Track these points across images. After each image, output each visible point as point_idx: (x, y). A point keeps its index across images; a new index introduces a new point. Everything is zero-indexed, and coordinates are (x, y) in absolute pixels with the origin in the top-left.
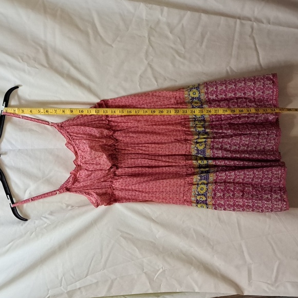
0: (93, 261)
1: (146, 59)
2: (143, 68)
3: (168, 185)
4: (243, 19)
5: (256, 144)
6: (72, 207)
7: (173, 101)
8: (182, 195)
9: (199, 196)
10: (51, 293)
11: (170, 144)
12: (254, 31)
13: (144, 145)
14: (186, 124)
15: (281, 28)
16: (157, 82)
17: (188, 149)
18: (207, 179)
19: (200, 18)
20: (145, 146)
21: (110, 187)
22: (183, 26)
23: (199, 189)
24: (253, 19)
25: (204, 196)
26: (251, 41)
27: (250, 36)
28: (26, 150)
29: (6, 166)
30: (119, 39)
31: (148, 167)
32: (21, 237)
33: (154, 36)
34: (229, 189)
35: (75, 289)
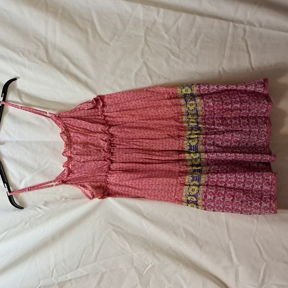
0: (84, 253)
1: (142, 58)
2: (139, 66)
3: (160, 183)
4: (236, 22)
5: (247, 140)
6: (66, 199)
7: (166, 96)
8: (173, 194)
9: (190, 197)
10: (42, 283)
11: (164, 140)
12: (247, 34)
13: (138, 140)
14: (179, 119)
15: (273, 32)
16: (151, 80)
17: (181, 145)
18: (199, 180)
19: (194, 20)
20: (139, 142)
21: (105, 182)
22: (178, 28)
23: (190, 190)
24: (245, 22)
25: (195, 197)
26: (244, 44)
27: (242, 39)
28: (24, 142)
29: (3, 156)
30: (116, 38)
31: (142, 163)
32: (15, 226)
33: (150, 36)
34: (220, 193)
35: (66, 281)
